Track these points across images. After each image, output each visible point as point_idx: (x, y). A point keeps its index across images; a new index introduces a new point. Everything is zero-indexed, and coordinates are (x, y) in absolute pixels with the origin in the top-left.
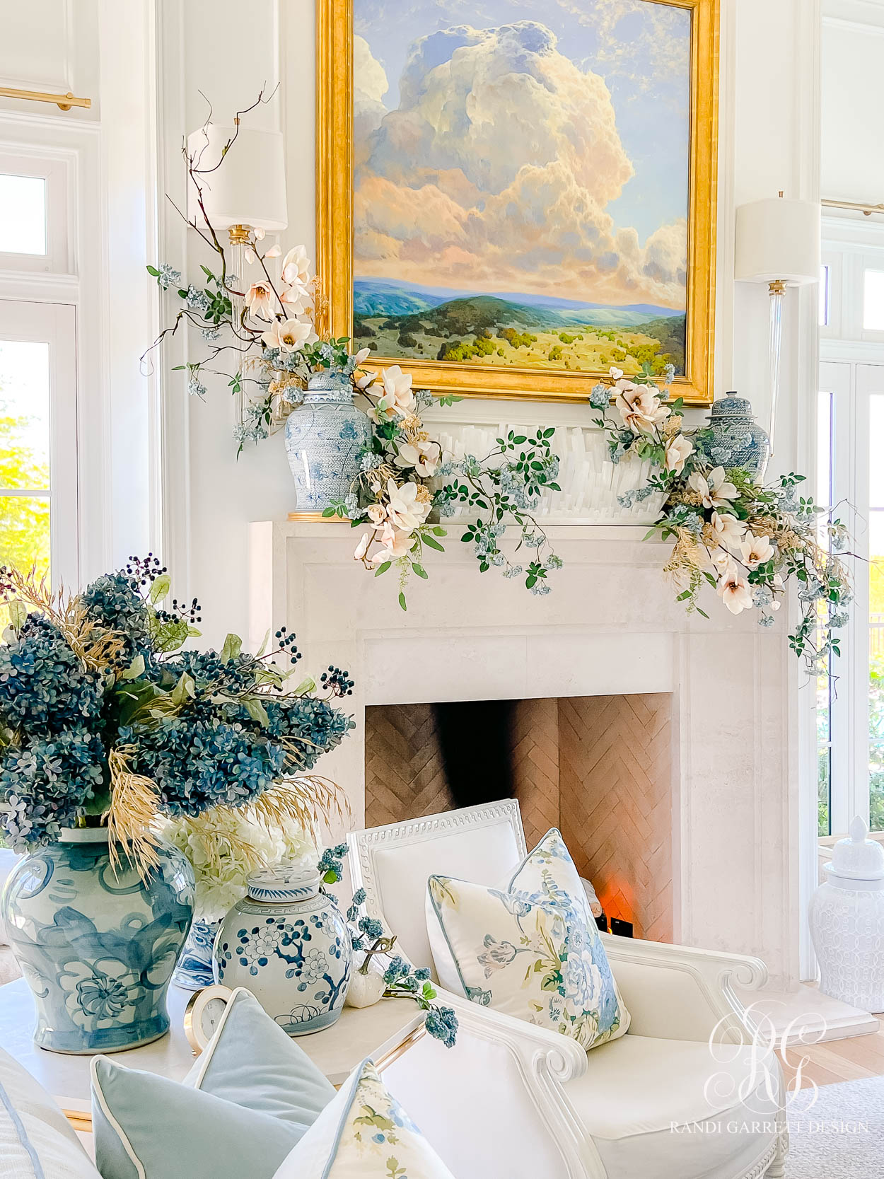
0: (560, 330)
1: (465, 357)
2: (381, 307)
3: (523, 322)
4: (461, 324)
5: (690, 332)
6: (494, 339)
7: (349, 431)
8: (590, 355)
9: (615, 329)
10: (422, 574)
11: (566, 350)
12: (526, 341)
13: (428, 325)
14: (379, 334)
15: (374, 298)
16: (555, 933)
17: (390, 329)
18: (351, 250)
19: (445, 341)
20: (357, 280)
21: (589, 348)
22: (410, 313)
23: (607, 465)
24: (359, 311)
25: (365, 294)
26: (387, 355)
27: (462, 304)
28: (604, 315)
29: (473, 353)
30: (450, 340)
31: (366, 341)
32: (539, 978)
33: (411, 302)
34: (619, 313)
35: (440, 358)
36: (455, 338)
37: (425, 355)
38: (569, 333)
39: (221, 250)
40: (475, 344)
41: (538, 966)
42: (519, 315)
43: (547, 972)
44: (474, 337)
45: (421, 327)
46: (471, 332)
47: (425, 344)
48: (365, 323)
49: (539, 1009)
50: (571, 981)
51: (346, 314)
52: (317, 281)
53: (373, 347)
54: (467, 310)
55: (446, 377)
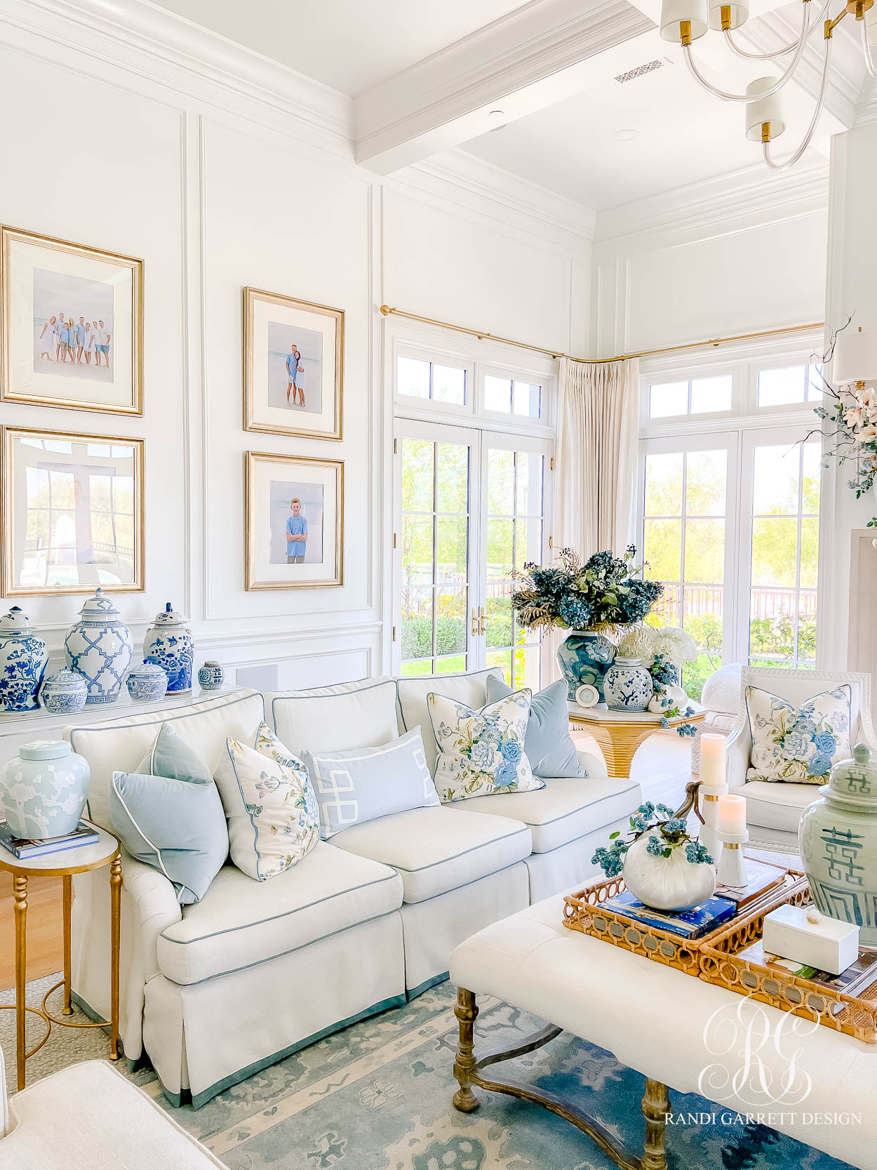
16: (788, 721)
32: (773, 737)
39: (839, 397)
41: (774, 732)
43: (778, 735)
49: (769, 750)
50: (789, 744)
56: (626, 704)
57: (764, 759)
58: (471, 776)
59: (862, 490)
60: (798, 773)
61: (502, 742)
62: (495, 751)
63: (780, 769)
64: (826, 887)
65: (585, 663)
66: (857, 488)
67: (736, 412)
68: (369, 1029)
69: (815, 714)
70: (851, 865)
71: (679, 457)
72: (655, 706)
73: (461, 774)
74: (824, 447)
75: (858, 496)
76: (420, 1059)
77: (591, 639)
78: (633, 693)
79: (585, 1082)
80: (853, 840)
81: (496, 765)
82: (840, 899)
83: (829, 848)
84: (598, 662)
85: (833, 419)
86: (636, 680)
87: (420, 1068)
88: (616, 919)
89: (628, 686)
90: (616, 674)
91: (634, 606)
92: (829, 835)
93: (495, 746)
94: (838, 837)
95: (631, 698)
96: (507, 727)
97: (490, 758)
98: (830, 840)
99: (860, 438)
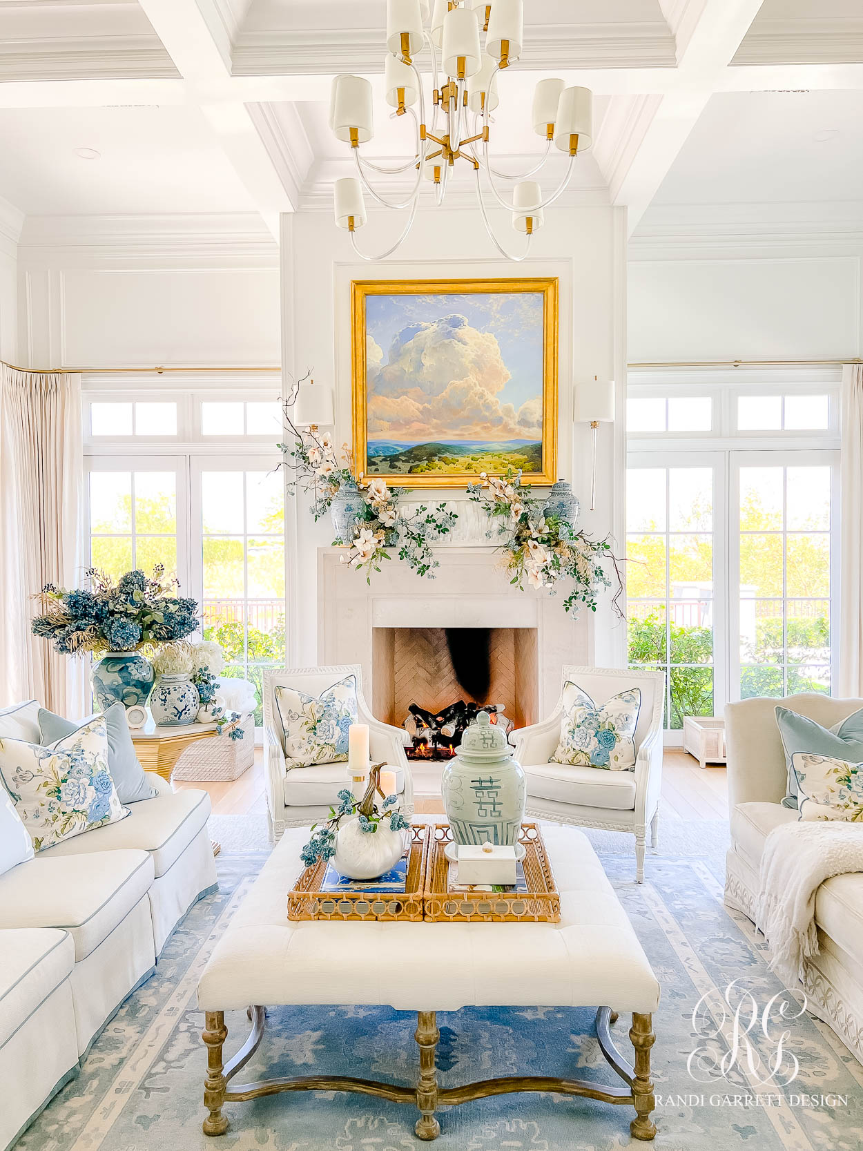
0: (472, 455)
1: (422, 471)
2: (381, 452)
3: (451, 453)
4: (420, 456)
5: (544, 451)
6: (437, 462)
7: (349, 509)
8: (488, 466)
9: (501, 452)
10: (378, 570)
11: (474, 464)
12: (453, 461)
13: (403, 458)
14: (380, 464)
15: (377, 449)
16: (317, 711)
17: (385, 461)
18: (366, 429)
19: (412, 464)
20: (368, 441)
21: (487, 462)
22: (395, 453)
23: (485, 519)
24: (370, 455)
25: (373, 447)
26: (383, 473)
27: (420, 447)
28: (495, 446)
29: (426, 469)
30: (414, 464)
31: (373, 468)
32: (306, 727)
33: (395, 449)
34: (503, 445)
35: (409, 472)
36: (417, 463)
37: (402, 471)
38: (476, 456)
39: (300, 437)
40: (427, 465)
41: (306, 723)
42: (449, 450)
43: (310, 725)
44: (426, 462)
45: (400, 459)
46: (425, 460)
47: (401, 466)
48: (372, 460)
49: (304, 739)
50: (320, 731)
51: (364, 456)
52: (345, 444)
53: (377, 470)
54: (423, 451)
55: (411, 480)
56: (179, 718)
57: (300, 748)
58: (62, 818)
59: (318, 515)
60: (328, 753)
61: (93, 775)
62: (87, 787)
63: (314, 754)
64: (474, 826)
65: (128, 684)
66: (316, 513)
67: (182, 437)
68: (61, 1112)
69: (336, 702)
70: (494, 804)
71: (126, 476)
72: (205, 716)
73: (50, 819)
74: (287, 477)
75: (316, 519)
76: (138, 1114)
77: (131, 659)
78: (186, 707)
79: (299, 1062)
80: (494, 784)
81: (89, 800)
82: (484, 832)
83: (478, 794)
84: (142, 682)
85: (293, 454)
86: (188, 693)
87: (145, 1121)
88: (344, 897)
89: (181, 701)
90: (167, 691)
91: (183, 623)
92: (477, 784)
93: (86, 781)
94: (484, 784)
95: (185, 711)
96: (95, 758)
97: (82, 795)
98: (475, 788)
99: (320, 472)
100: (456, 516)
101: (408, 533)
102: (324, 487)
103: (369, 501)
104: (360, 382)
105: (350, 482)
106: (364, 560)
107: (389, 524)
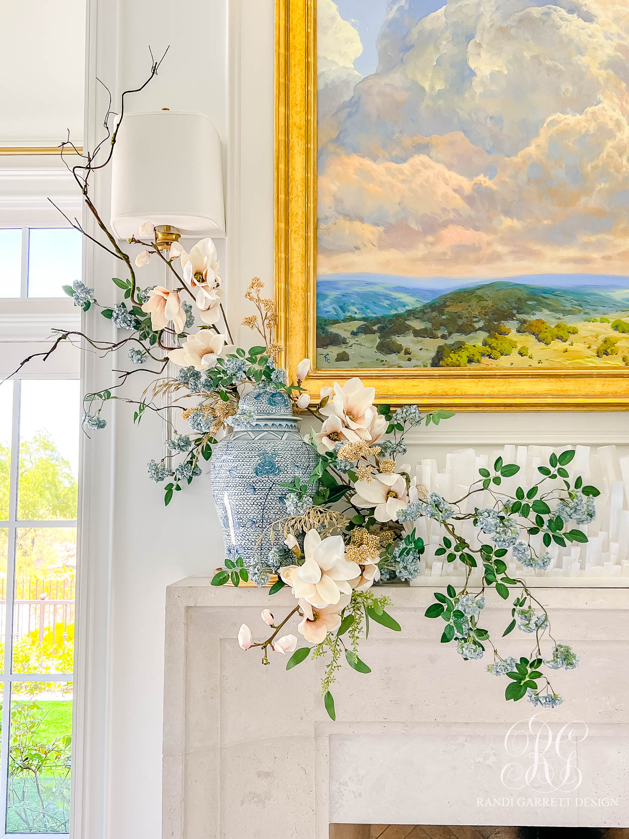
0: (613, 317)
1: (470, 361)
2: (354, 309)
3: (555, 310)
4: (464, 320)
6: (513, 335)
7: (267, 467)
10: (361, 667)
11: (623, 342)
12: (561, 333)
13: (417, 325)
14: (351, 341)
15: (344, 299)
17: (366, 333)
18: (314, 244)
19: (442, 342)
20: (320, 279)
22: (393, 312)
24: (325, 316)
25: (333, 294)
26: (361, 365)
27: (464, 295)
29: (483, 355)
30: (450, 341)
31: (334, 351)
33: (395, 299)
35: (436, 363)
36: (456, 337)
37: (413, 362)
39: (126, 258)
40: (485, 344)
42: (549, 302)
44: (483, 335)
45: (408, 328)
46: (480, 329)
47: (414, 348)
48: (334, 329)
51: (306, 320)
52: (257, 283)
53: (343, 357)
54: (474, 302)
55: (443, 386)
59: (175, 483)
66: (169, 480)
74: (89, 372)
75: (168, 498)
85: (108, 313)
99: (182, 359)
100: (592, 491)
101: (447, 543)
102: (194, 402)
103: (329, 446)
104: (297, 118)
105: (270, 388)
106: (315, 636)
107: (387, 512)
